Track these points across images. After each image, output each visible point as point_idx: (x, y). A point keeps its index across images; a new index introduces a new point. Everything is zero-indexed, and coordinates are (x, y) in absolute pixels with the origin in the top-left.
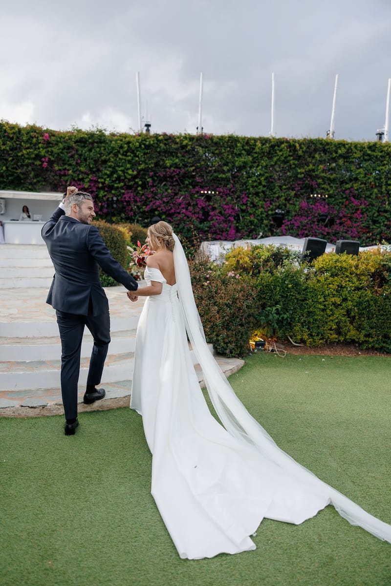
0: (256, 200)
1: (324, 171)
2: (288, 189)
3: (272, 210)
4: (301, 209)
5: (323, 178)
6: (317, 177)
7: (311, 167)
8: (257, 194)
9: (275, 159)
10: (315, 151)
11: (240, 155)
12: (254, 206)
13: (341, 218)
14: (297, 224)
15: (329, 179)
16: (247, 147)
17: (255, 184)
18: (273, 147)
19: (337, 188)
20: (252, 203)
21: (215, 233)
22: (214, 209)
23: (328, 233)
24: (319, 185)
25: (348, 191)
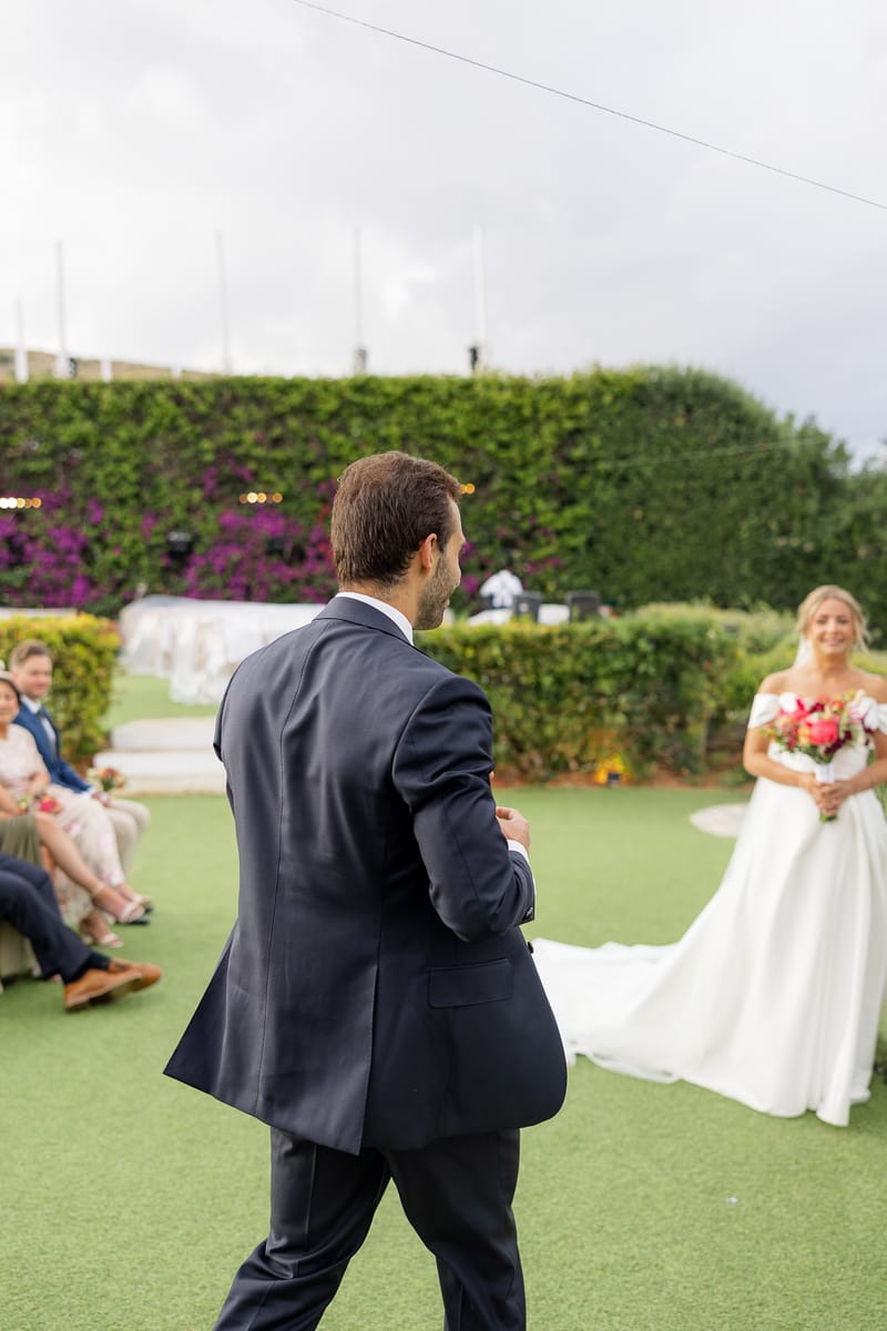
0: (118, 514)
1: (258, 443)
2: (190, 487)
3: (158, 533)
4: (224, 529)
5: (259, 460)
6: (247, 457)
7: (228, 437)
8: (122, 502)
9: (149, 424)
10: (235, 400)
11: (69, 420)
12: (119, 527)
13: (314, 545)
14: (219, 561)
15: (275, 461)
16: (84, 403)
17: (113, 481)
18: (141, 398)
19: (297, 479)
20: (112, 521)
21: (40, 591)
22: (33, 539)
23: (294, 581)
24: (255, 475)
25: (324, 486)
